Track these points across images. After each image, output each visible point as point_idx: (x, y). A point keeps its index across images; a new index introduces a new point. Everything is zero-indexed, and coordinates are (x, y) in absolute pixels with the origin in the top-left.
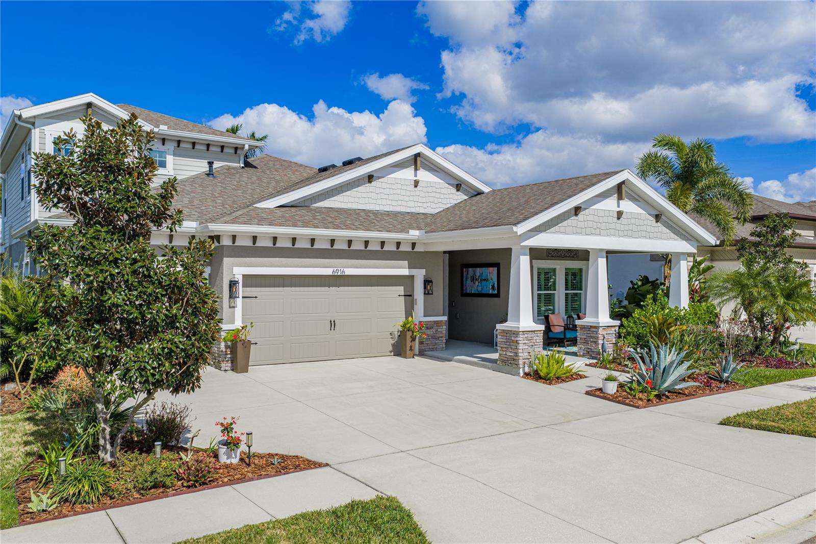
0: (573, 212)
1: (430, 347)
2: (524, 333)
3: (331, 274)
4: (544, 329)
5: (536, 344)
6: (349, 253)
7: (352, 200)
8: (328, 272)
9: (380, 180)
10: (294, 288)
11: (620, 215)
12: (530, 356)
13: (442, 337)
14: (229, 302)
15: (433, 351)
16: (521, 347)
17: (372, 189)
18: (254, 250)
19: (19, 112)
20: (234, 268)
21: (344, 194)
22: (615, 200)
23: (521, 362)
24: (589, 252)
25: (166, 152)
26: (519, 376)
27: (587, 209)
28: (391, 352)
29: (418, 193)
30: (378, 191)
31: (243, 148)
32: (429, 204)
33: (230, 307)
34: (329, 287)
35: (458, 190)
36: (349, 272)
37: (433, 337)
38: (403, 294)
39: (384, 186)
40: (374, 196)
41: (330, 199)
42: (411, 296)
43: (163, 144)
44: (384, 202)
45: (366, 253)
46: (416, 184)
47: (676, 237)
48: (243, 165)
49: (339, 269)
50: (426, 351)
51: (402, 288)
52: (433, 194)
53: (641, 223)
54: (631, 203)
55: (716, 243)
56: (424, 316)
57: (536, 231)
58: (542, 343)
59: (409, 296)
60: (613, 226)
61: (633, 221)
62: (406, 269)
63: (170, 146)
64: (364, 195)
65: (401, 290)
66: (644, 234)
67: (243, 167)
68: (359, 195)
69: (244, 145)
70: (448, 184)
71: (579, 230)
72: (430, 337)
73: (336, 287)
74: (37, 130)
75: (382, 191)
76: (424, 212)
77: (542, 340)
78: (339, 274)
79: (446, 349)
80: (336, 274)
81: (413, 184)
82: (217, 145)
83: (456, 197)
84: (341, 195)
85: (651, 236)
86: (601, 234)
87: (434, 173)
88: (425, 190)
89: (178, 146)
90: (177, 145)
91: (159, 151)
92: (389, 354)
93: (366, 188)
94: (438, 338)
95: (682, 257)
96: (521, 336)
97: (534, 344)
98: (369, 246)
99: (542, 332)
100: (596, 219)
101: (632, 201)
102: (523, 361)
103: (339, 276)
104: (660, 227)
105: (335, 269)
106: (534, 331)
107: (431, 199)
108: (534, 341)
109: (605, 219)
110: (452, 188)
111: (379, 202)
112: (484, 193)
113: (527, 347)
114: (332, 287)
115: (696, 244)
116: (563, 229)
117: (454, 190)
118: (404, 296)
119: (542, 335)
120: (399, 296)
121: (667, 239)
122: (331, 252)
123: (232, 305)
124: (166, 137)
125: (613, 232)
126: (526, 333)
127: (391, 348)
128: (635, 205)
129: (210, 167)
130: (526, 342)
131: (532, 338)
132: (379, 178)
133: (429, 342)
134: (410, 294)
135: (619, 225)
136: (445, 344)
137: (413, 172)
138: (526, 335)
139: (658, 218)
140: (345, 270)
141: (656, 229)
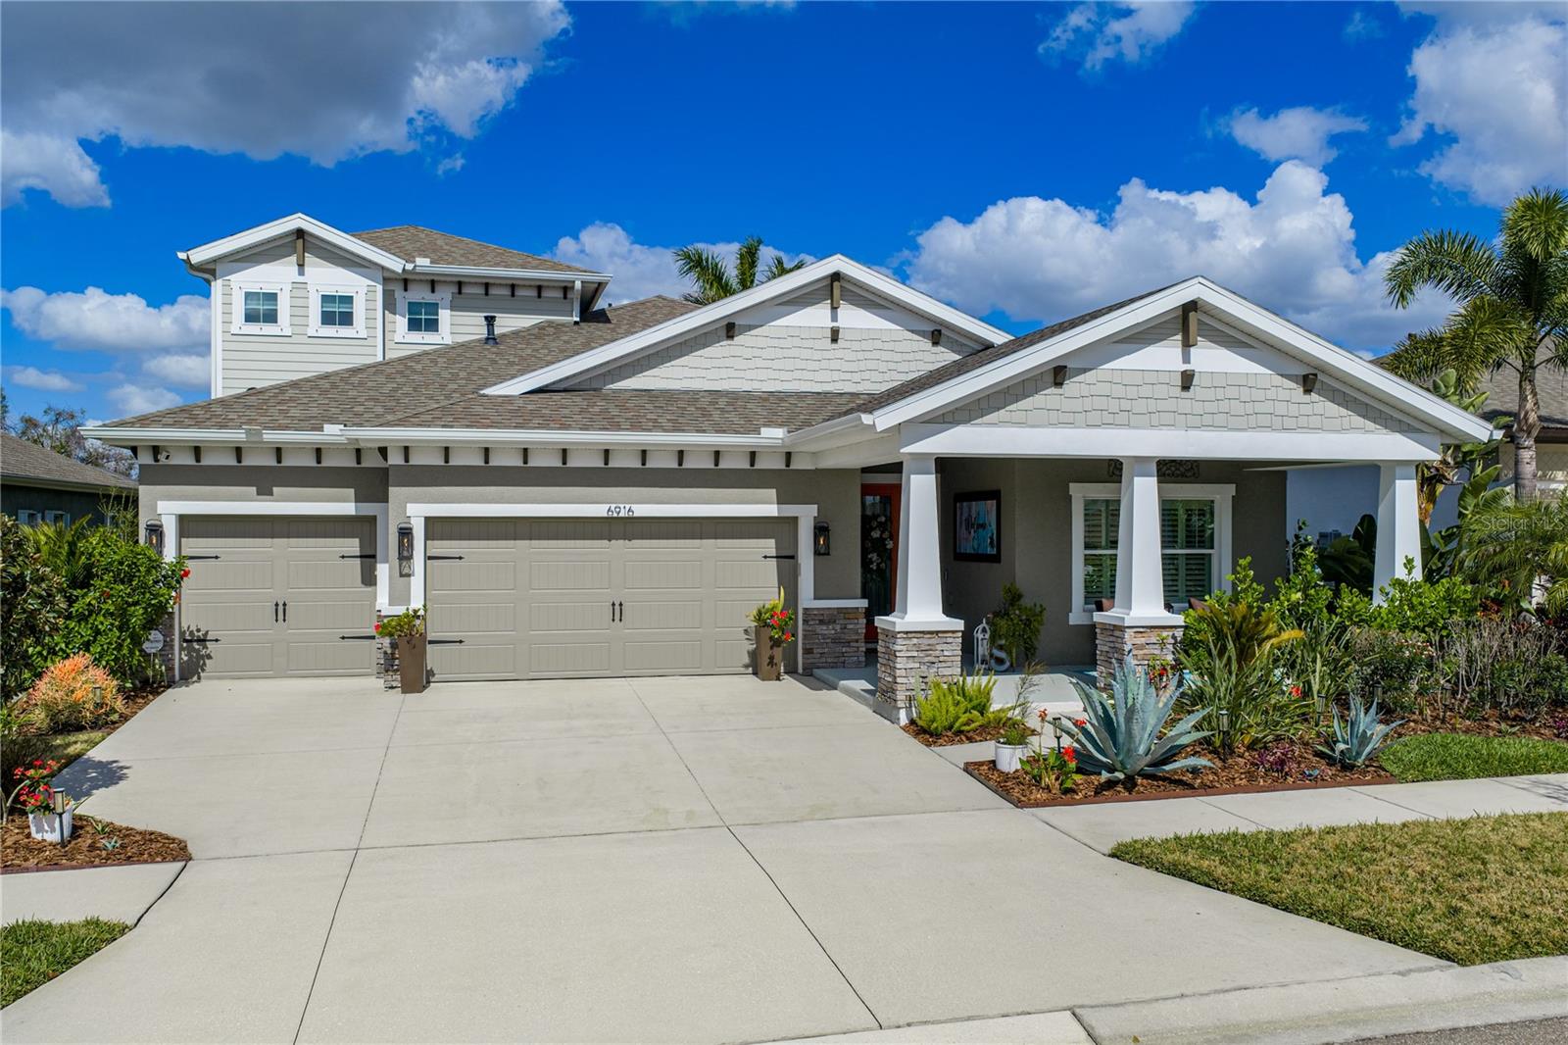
0: (1050, 378)
1: (829, 660)
2: (910, 635)
3: (606, 515)
4: (963, 629)
5: (941, 659)
6: (644, 475)
7: (693, 373)
8: (599, 510)
9: (752, 332)
10: (537, 542)
11: (1187, 380)
12: (926, 683)
13: (857, 641)
14: (400, 566)
15: (836, 667)
16: (900, 663)
17: (738, 351)
18: (446, 474)
19: (185, 254)
20: (408, 505)
21: (673, 363)
22: (1178, 347)
23: (901, 696)
24: (1122, 463)
25: (437, 304)
26: (898, 724)
27: (1091, 370)
28: (746, 666)
29: (839, 354)
30: (748, 353)
31: (573, 288)
32: (866, 375)
33: (401, 575)
34: (610, 540)
35: (935, 343)
36: (642, 510)
37: (836, 641)
38: (775, 555)
39: (761, 342)
40: (740, 363)
41: (644, 374)
42: (792, 557)
43: (433, 291)
44: (763, 374)
45: (680, 476)
46: (835, 336)
47: (1370, 425)
48: (578, 319)
49: (622, 506)
50: (818, 668)
51: (772, 542)
52: (876, 355)
53: (1259, 395)
54: (1225, 350)
55: (1491, 435)
56: (815, 599)
57: (944, 423)
58: (959, 658)
59: (787, 559)
60: (1170, 405)
61: (1232, 392)
62: (772, 506)
63: (445, 294)
64: (716, 363)
65: (769, 546)
66: (1265, 420)
67: (576, 323)
68: (708, 364)
69: (574, 282)
70: (913, 332)
71: (1069, 418)
72: (828, 641)
73: (625, 539)
74: (219, 282)
75: (757, 352)
76: (854, 391)
77: (960, 653)
78: (622, 515)
79: (866, 666)
80: (615, 515)
81: (830, 336)
82: (530, 286)
83: (932, 358)
84: (668, 364)
85: (1289, 423)
86: (1131, 424)
87: (875, 311)
88: (856, 346)
89: (460, 293)
90: (457, 291)
91: (426, 303)
92: (743, 670)
93: (720, 350)
94: (849, 642)
95: (1398, 471)
96: (899, 641)
97: (936, 660)
98: (684, 461)
99: (960, 634)
100: (1119, 391)
101: (1226, 347)
102: (908, 693)
103: (622, 518)
104: (1318, 403)
105: (613, 506)
106: (937, 632)
107: (871, 365)
108: (937, 653)
109: (1146, 391)
110: (922, 339)
111: (749, 375)
112: (994, 347)
113: (917, 665)
114: (617, 539)
115: (1438, 441)
116: (1020, 416)
117: (927, 344)
118: (777, 557)
119: (960, 640)
120: (765, 557)
121: (1343, 430)
122: (605, 475)
123: (406, 571)
124: (436, 278)
125: (1167, 418)
126: (913, 635)
127: (746, 660)
128: (1235, 355)
129: (488, 325)
130: (915, 654)
131: (931, 648)
132: (750, 328)
133: (826, 650)
134: (791, 554)
135: (1185, 402)
136: (866, 656)
137: (828, 311)
138: (915, 641)
139: (1308, 383)
140: (635, 507)
141: (1306, 409)
